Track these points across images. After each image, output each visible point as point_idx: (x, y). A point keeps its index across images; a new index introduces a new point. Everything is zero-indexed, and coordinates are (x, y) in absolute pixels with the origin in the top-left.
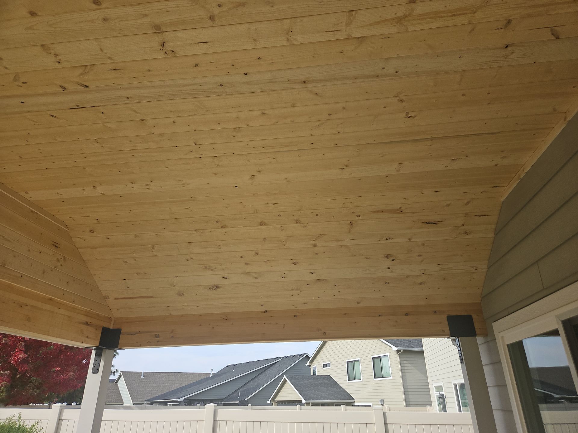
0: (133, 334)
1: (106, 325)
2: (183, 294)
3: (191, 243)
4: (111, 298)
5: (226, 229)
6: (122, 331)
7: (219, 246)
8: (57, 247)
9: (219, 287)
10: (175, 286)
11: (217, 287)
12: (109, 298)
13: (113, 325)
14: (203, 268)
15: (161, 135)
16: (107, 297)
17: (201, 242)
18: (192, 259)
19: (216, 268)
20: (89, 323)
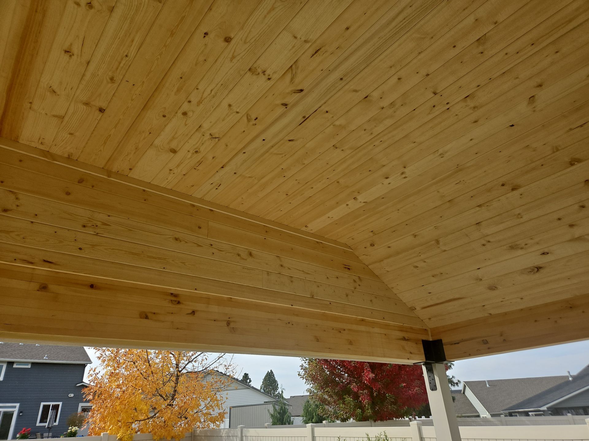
0: (456, 343)
1: (425, 338)
2: (495, 287)
3: (479, 223)
4: (418, 308)
5: (519, 190)
6: (443, 342)
7: (519, 214)
8: (349, 269)
9: (542, 268)
10: (481, 280)
11: (539, 268)
12: (416, 309)
13: (432, 336)
14: (509, 249)
15: (392, 104)
16: (414, 308)
17: (492, 218)
18: (489, 242)
19: (526, 244)
20: (406, 338)
